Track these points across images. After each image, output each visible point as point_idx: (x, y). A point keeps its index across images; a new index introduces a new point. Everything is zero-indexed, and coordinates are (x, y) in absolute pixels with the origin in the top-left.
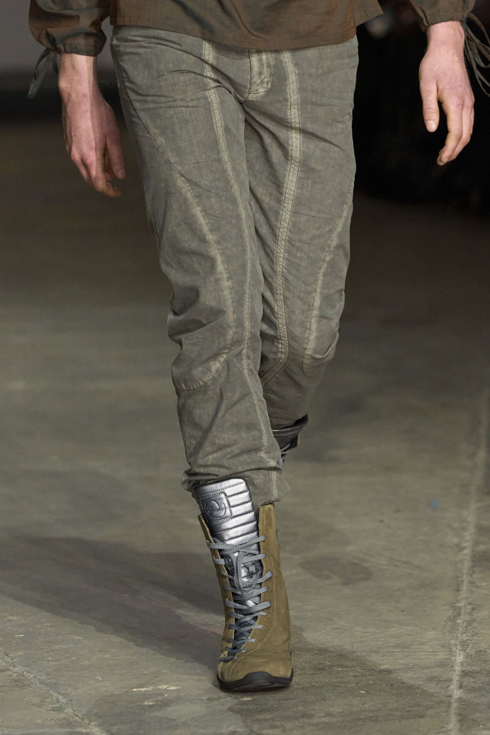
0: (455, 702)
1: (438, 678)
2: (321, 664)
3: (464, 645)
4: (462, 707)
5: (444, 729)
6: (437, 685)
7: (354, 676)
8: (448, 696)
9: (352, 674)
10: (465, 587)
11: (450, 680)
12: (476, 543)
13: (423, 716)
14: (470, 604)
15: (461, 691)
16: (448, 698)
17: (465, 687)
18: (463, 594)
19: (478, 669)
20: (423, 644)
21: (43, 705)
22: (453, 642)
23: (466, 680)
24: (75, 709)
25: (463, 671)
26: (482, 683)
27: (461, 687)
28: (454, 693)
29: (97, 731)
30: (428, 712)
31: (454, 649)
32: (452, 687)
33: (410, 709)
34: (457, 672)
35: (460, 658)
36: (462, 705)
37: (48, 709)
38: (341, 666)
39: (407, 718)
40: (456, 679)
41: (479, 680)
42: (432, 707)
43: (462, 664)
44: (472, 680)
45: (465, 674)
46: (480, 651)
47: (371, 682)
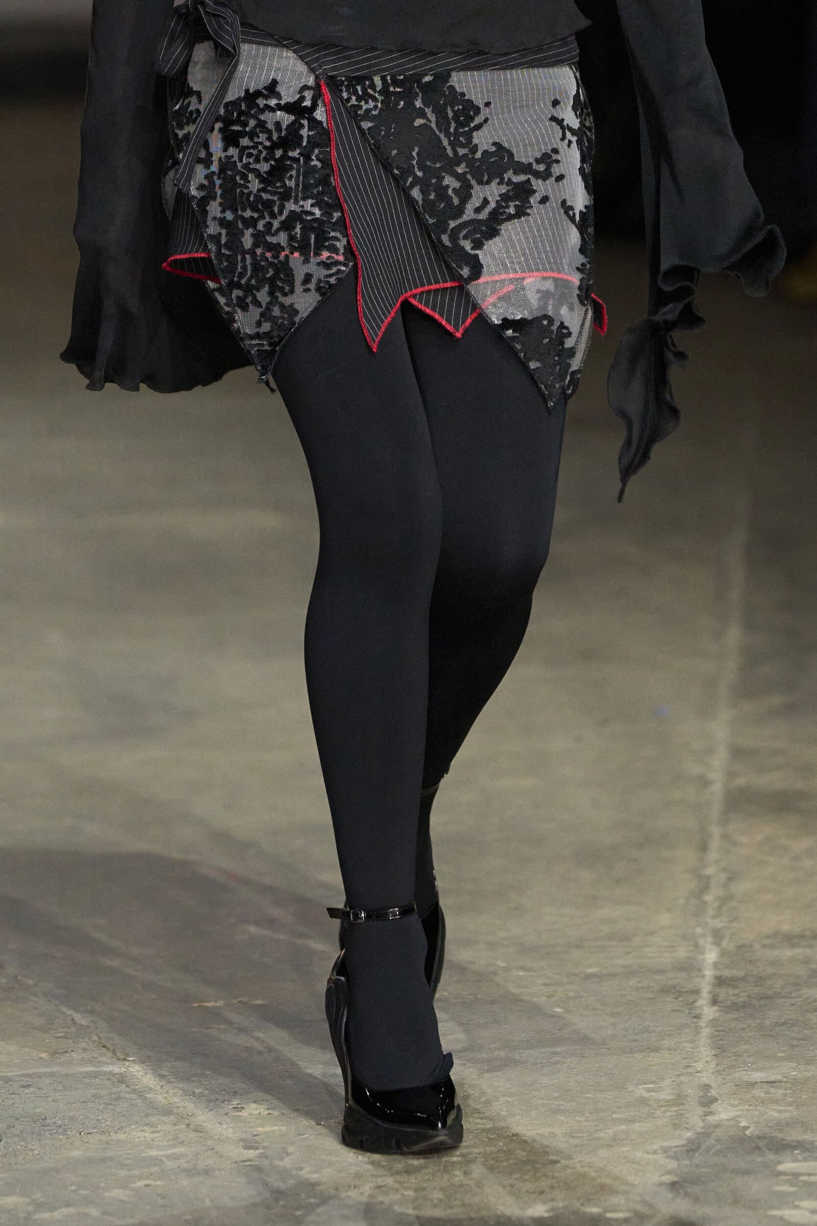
0: (706, 1026)
1: (678, 988)
2: (490, 965)
3: (717, 936)
4: (717, 1033)
5: (690, 1070)
6: (676, 998)
7: (545, 985)
8: (695, 1017)
9: (540, 981)
10: (715, 843)
11: (696, 992)
12: (731, 775)
13: (657, 1050)
14: (724, 870)
15: (716, 1008)
16: (695, 1020)
17: (722, 1002)
18: (713, 854)
19: (741, 974)
20: (652, 933)
21: (51, 1029)
22: (699, 931)
23: (723, 992)
24: (102, 1035)
25: (717, 978)
26: (749, 997)
27: (714, 1002)
28: (704, 1013)
29: (138, 1071)
30: (662, 1043)
31: (701, 942)
32: (700, 1003)
33: (635, 1037)
34: (708, 979)
35: (711, 956)
36: (717, 1031)
37: (58, 1035)
38: (522, 968)
39: (631, 1052)
40: (706, 990)
41: (744, 991)
42: (670, 1035)
43: (715, 965)
44: (731, 991)
45: (720, 981)
46: (743, 946)
47: (572, 994)
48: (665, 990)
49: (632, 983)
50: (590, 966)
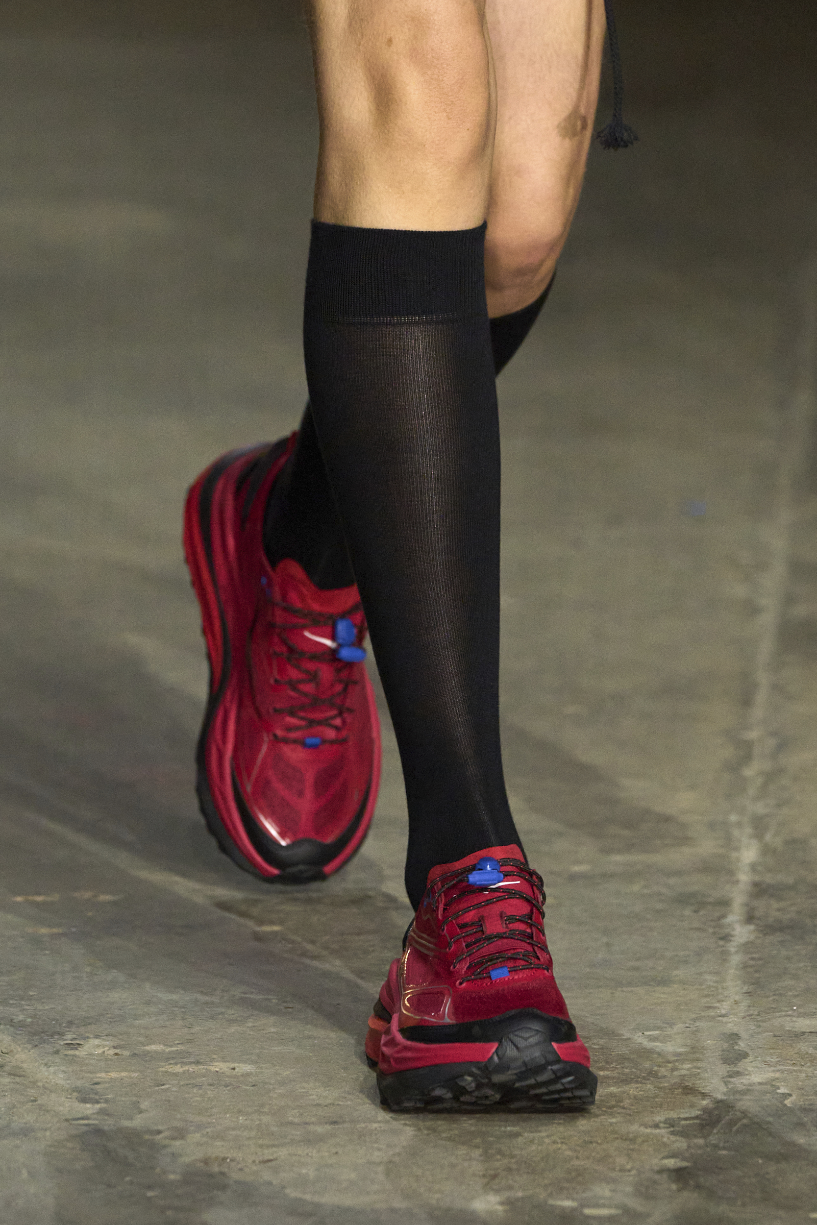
0: (737, 952)
3: (759, 825)
4: (752, 962)
5: (712, 1013)
8: (722, 939)
10: (761, 697)
11: (725, 903)
12: (789, 600)
13: (664, 982)
14: (774, 734)
15: (752, 927)
16: (721, 943)
17: (759, 919)
18: (758, 711)
19: (790, 880)
22: (733, 818)
23: (761, 905)
25: (756, 884)
26: (798, 912)
27: (750, 918)
28: (733, 933)
30: (675, 972)
31: (736, 833)
32: (731, 918)
33: (637, 964)
34: (742, 886)
35: (749, 854)
36: (752, 959)
39: (630, 984)
40: (739, 899)
41: (792, 905)
42: (686, 962)
43: (753, 867)
44: (775, 905)
45: (759, 890)
46: (794, 841)
48: (683, 899)
49: (636, 888)
50: (578, 862)
